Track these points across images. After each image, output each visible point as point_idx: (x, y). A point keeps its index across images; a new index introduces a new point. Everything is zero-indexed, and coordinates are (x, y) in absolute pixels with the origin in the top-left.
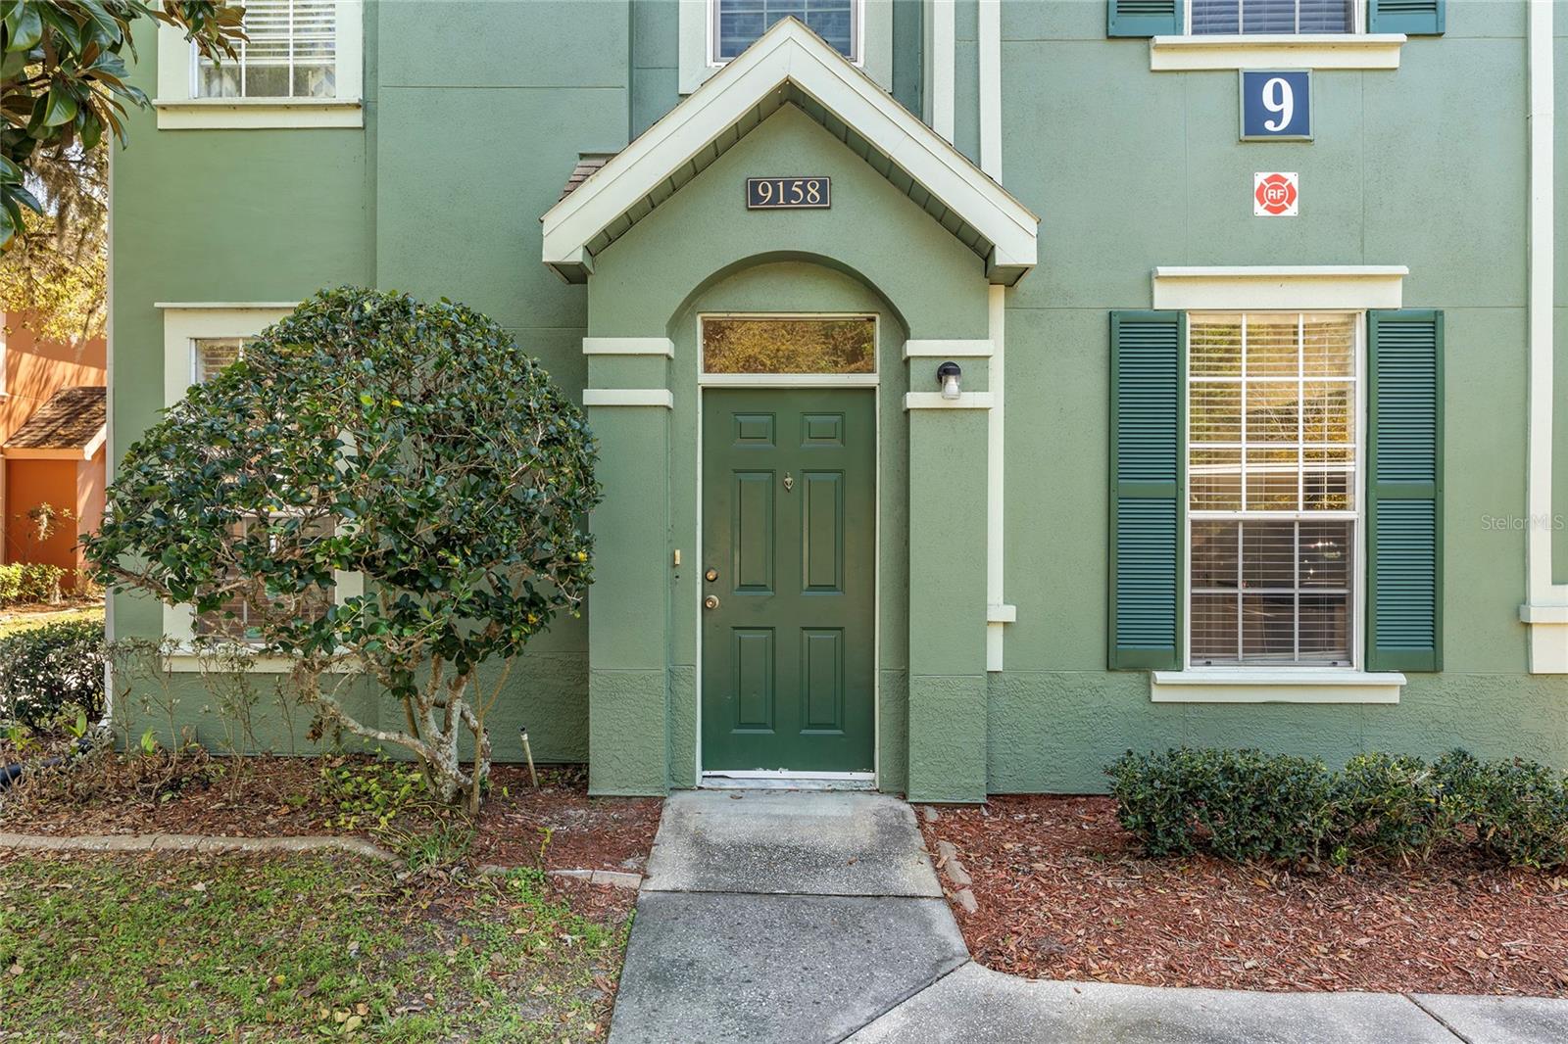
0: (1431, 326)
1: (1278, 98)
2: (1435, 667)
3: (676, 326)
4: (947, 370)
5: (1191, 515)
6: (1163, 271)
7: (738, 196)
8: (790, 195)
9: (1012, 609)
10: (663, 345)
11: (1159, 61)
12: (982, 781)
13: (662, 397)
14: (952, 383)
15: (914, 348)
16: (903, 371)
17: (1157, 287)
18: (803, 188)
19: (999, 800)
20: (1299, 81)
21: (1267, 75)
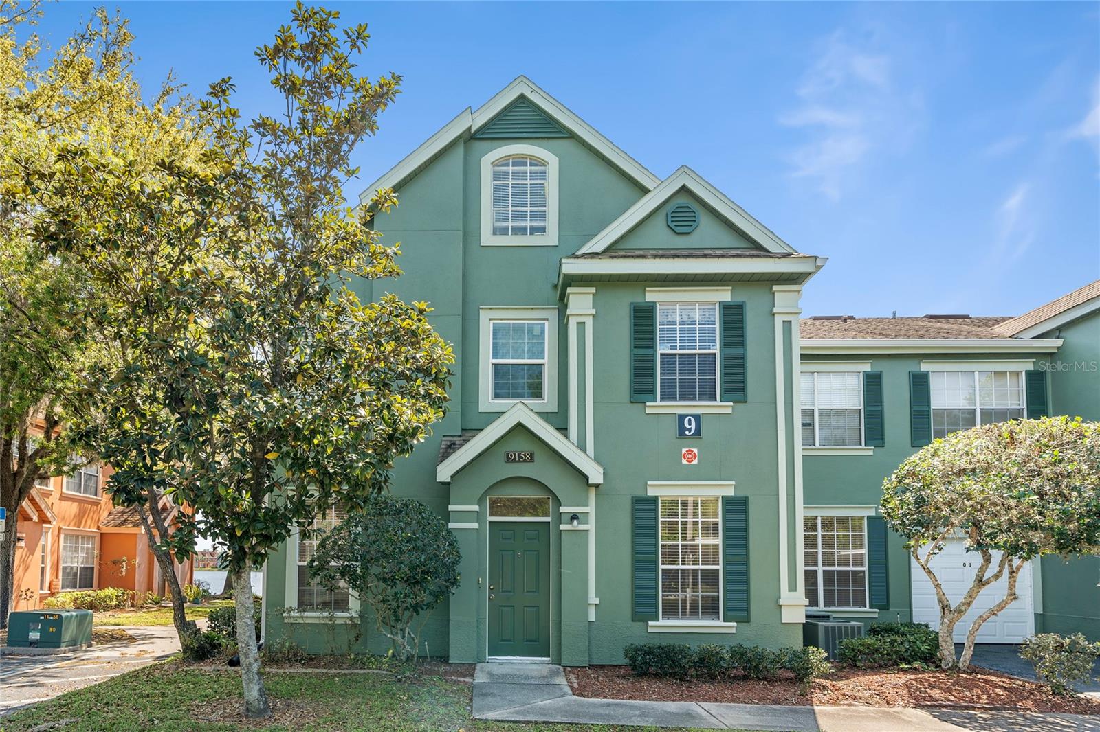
0: (745, 501)
1: (690, 424)
2: (748, 621)
3: (480, 502)
4: (574, 517)
5: (661, 567)
6: (649, 483)
7: (503, 458)
8: (520, 458)
9: (598, 599)
10: (476, 508)
11: (648, 411)
12: (587, 659)
13: (476, 525)
14: (575, 522)
15: (562, 509)
16: (559, 517)
17: (648, 488)
18: (524, 455)
19: (592, 666)
20: (697, 417)
21: (686, 416)
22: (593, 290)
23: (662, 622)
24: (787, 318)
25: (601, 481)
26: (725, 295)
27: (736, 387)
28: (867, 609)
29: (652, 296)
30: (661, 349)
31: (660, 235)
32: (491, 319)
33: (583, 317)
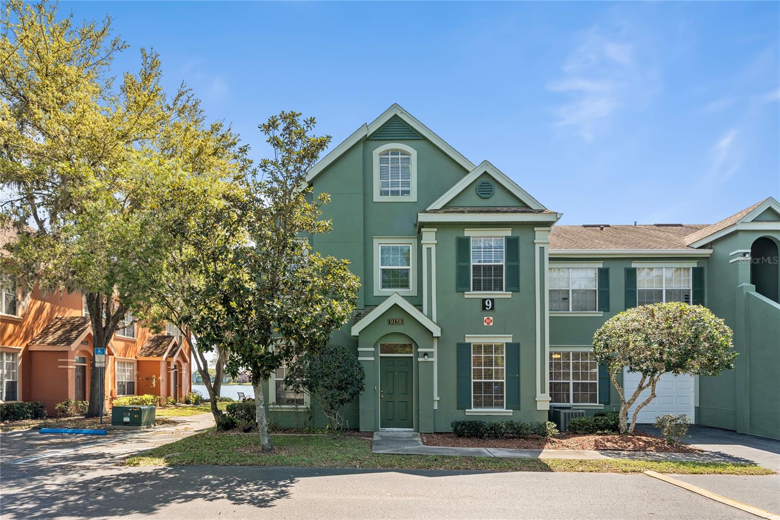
0: (518, 345)
1: (488, 304)
2: (519, 409)
3: (375, 346)
4: (426, 354)
5: (473, 381)
6: (466, 336)
7: (386, 322)
8: (396, 322)
9: (439, 398)
10: (373, 349)
11: (466, 296)
12: (433, 429)
13: (373, 359)
14: (426, 357)
15: (419, 350)
16: (418, 354)
17: (466, 338)
18: (399, 321)
19: (435, 433)
20: (492, 300)
21: (486, 299)
22: (436, 230)
23: (473, 410)
24: (542, 246)
25: (440, 335)
26: (508, 233)
27: (514, 285)
28: (598, 404)
29: (468, 233)
30: (473, 262)
31: (474, 200)
32: (379, 244)
33: (430, 245)
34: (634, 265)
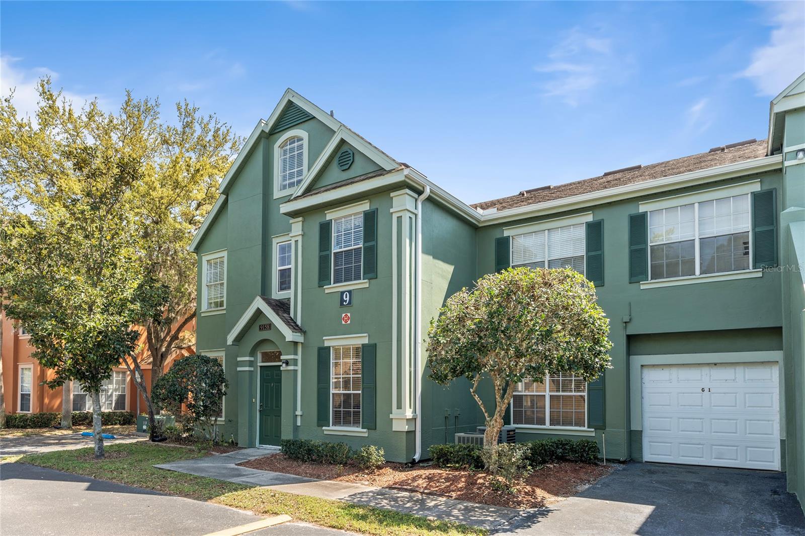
0: (374, 346)
1: (346, 297)
2: (375, 429)
3: (254, 354)
4: (285, 362)
5: (332, 391)
6: (325, 338)
7: (258, 328)
8: (265, 327)
9: (301, 412)
10: (249, 358)
11: (326, 291)
13: (252, 368)
14: (284, 365)
15: (282, 358)
17: (325, 341)
18: (267, 326)
20: (350, 292)
21: (345, 292)
22: (301, 219)
23: (331, 428)
24: (399, 214)
25: (292, 339)
26: (365, 206)
27: (371, 270)
28: (586, 428)
29: (330, 215)
30: (335, 249)
31: (335, 174)
32: (277, 243)
33: (296, 237)
34: (643, 208)
